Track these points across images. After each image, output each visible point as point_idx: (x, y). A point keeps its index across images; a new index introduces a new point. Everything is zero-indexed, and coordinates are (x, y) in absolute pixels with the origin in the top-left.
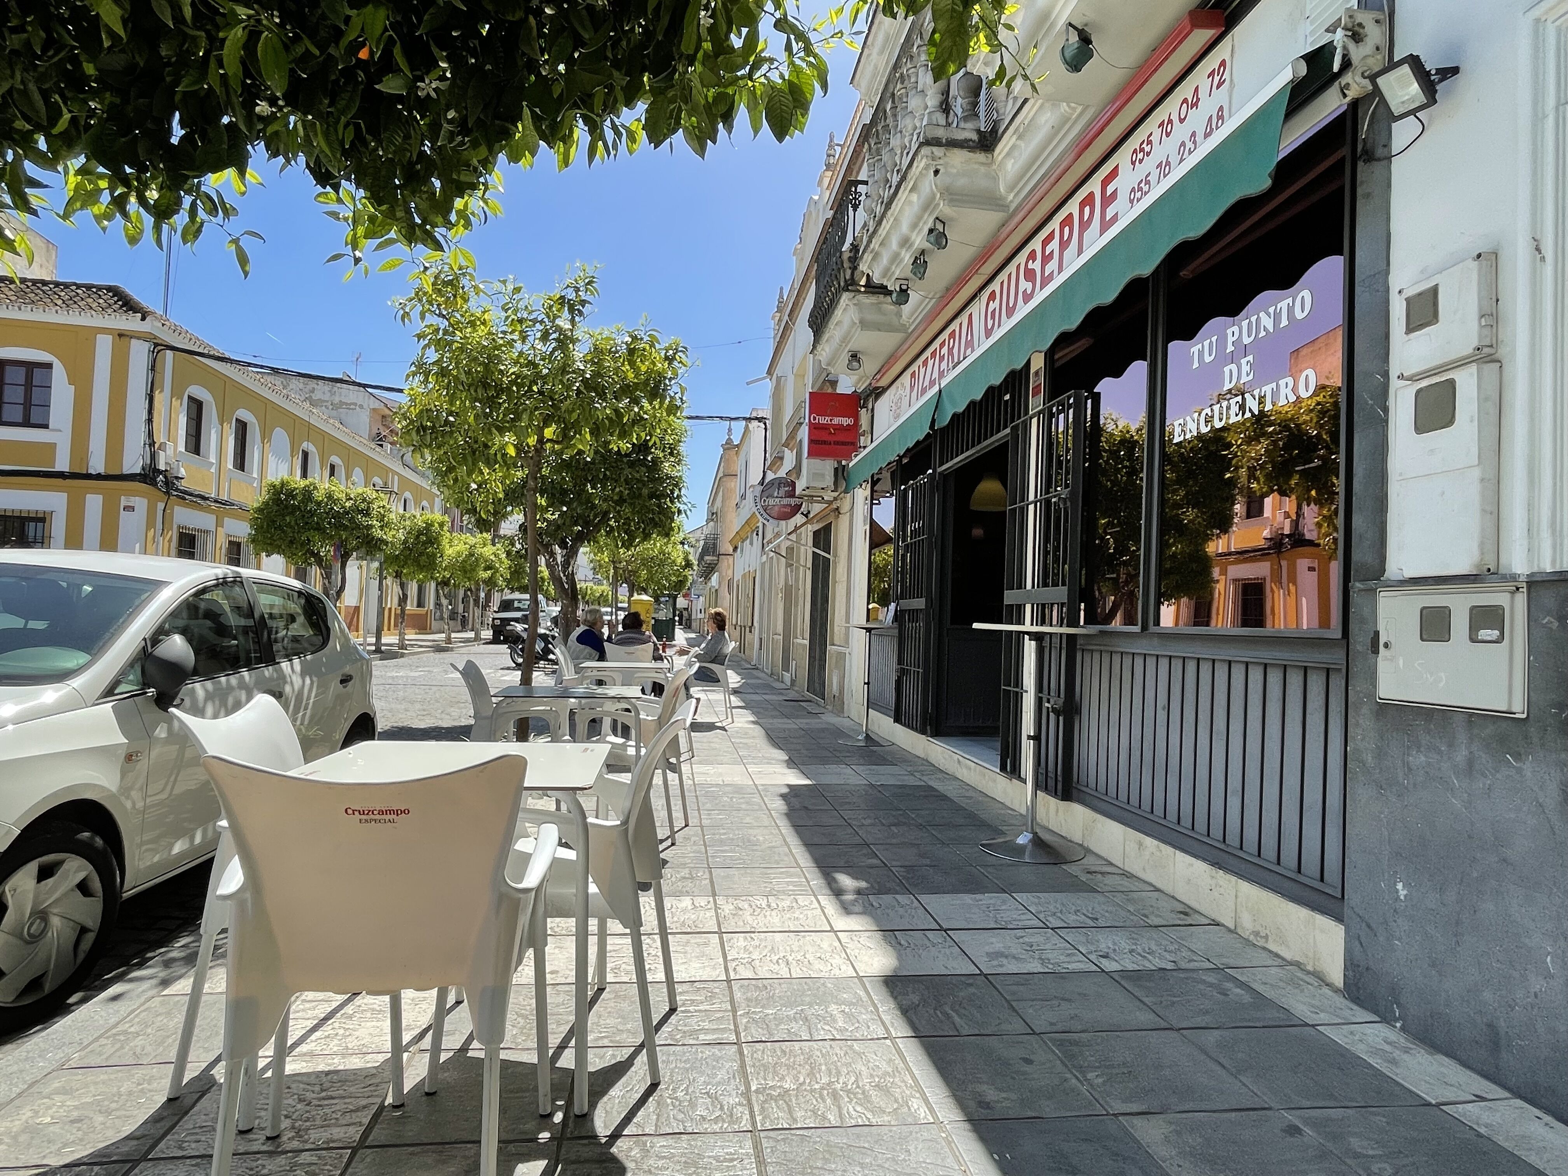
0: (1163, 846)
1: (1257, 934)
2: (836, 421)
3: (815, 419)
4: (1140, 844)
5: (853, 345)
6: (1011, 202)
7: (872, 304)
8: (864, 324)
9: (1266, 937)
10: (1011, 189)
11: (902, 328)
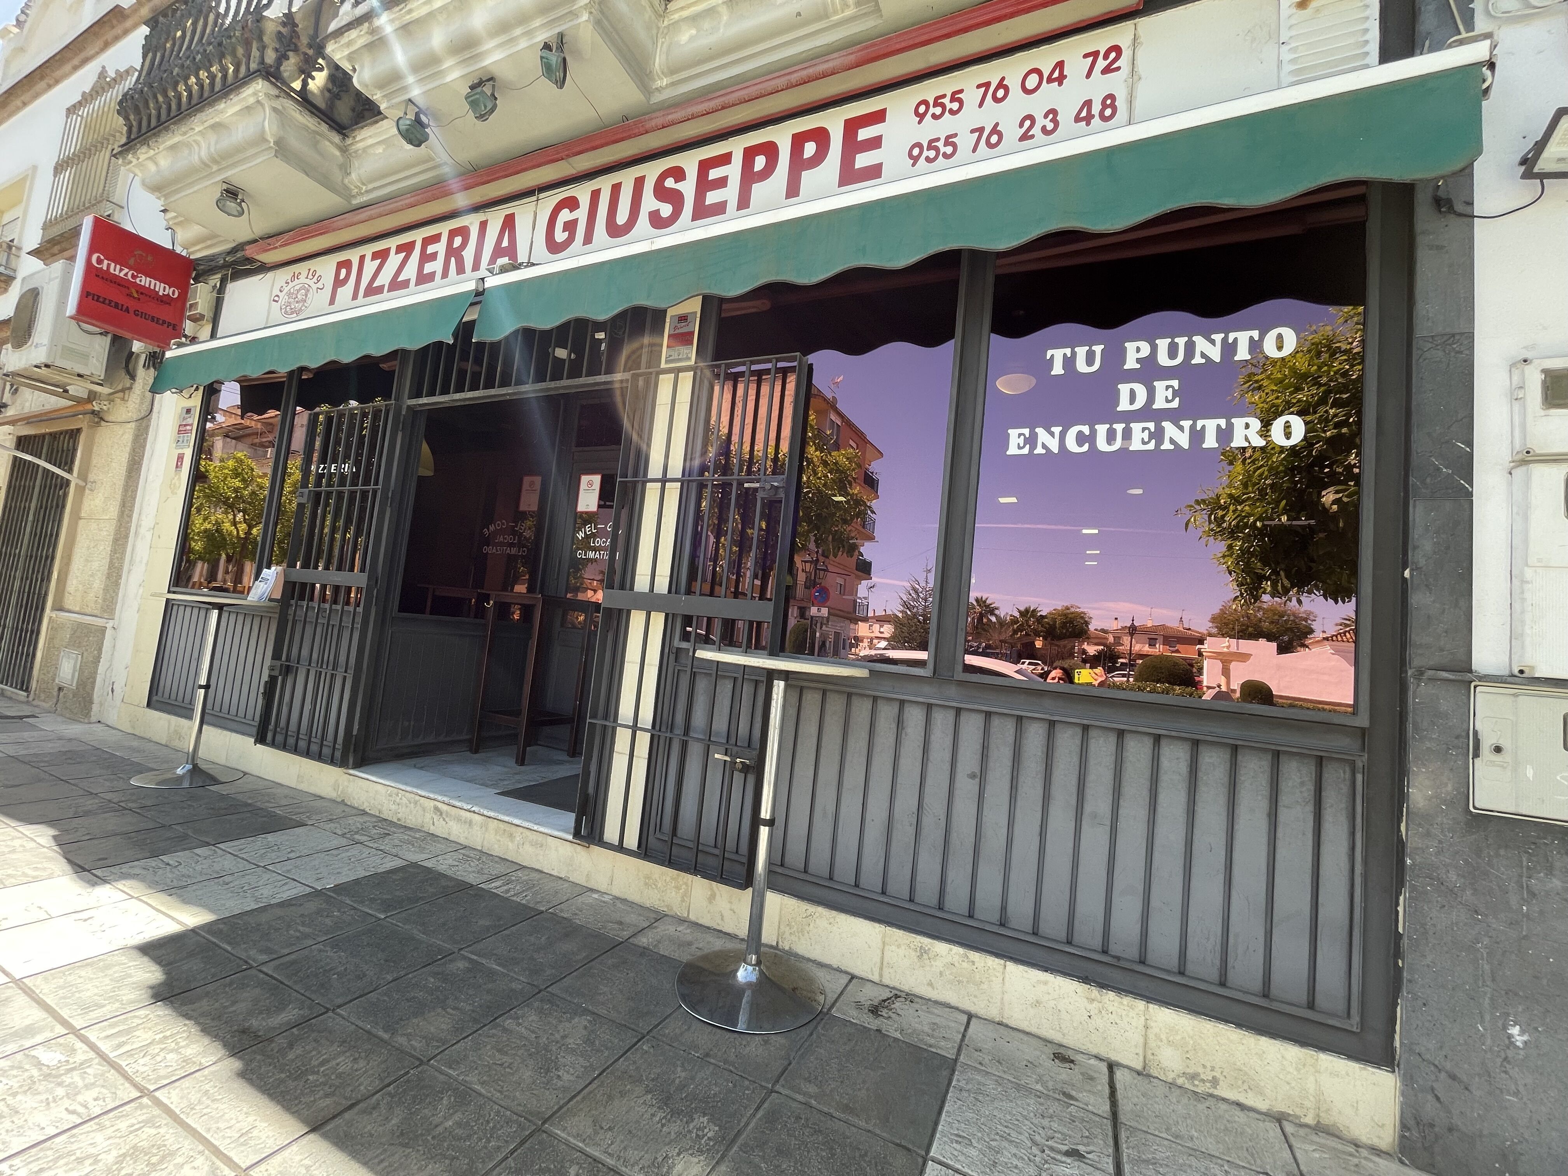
0: (975, 956)
1: (1194, 1077)
2: (144, 281)
3: (99, 261)
4: (922, 952)
5: (237, 175)
6: (659, 90)
7: (306, 128)
8: (281, 149)
9: (1215, 1082)
10: (672, 71)
11: (344, 192)
